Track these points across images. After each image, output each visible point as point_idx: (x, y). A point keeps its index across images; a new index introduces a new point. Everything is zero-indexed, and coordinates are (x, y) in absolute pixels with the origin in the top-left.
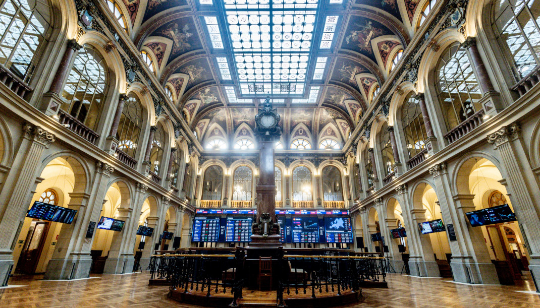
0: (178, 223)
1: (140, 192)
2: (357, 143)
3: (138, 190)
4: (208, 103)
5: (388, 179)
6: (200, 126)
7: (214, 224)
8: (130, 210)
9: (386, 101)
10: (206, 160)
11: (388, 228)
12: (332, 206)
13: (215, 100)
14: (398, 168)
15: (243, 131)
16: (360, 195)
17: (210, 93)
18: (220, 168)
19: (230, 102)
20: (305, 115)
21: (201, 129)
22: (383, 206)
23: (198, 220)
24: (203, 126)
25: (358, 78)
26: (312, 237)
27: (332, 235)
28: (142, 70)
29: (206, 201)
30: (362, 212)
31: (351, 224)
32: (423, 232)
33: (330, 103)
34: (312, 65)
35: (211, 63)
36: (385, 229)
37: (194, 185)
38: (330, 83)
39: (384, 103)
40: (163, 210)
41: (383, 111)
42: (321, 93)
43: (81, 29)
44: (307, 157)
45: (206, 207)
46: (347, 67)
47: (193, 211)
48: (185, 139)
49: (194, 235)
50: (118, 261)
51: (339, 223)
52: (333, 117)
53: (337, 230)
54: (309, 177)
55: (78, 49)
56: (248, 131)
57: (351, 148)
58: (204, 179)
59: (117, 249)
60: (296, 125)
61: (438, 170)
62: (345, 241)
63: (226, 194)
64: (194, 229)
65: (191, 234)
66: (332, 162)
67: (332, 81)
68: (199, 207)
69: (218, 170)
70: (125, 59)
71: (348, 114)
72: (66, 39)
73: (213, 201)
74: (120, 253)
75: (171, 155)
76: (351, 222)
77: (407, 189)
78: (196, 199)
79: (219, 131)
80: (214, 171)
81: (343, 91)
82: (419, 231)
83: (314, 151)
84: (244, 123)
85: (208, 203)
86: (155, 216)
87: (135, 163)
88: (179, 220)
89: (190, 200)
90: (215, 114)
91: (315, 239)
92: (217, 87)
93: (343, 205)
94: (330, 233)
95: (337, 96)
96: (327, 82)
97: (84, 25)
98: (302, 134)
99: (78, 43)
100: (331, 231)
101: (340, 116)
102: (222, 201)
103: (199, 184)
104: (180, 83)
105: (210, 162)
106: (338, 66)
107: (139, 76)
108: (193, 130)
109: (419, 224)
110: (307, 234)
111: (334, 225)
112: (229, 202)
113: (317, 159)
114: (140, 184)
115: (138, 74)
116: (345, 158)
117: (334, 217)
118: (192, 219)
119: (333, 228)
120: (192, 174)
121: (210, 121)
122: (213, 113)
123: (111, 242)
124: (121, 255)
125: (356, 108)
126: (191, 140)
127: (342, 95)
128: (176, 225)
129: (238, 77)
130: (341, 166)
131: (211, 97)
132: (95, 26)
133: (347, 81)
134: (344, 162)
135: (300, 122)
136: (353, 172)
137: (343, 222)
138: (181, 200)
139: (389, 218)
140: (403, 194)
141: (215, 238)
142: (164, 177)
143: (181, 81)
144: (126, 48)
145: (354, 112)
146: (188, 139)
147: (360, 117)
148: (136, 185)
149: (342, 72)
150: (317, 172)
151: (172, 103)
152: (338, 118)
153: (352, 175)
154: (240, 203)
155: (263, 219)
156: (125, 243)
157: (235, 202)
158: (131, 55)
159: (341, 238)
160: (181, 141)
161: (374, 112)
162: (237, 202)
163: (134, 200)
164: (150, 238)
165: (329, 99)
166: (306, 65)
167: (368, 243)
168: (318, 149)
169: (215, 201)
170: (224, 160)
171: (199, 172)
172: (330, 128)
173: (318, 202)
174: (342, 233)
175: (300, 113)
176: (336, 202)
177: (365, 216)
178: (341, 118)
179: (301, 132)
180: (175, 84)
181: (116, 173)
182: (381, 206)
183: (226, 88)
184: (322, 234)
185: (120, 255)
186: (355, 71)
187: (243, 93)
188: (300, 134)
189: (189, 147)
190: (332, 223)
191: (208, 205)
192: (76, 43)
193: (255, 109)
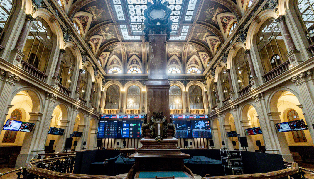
0: (86, 125)
1: (49, 100)
2: (215, 68)
3: (47, 98)
4: (108, 39)
5: (243, 91)
6: (103, 57)
7: (113, 125)
8: (40, 115)
9: (243, 31)
10: (108, 81)
11: (243, 128)
12: (196, 112)
13: (113, 37)
14: (255, 81)
15: (134, 61)
16: (218, 104)
17: (110, 31)
18: (118, 87)
19: (124, 39)
20: (177, 49)
21: (104, 59)
22: (239, 111)
23: (102, 123)
24: (106, 57)
25: (218, 17)
26: (183, 134)
27: (197, 133)
28: (73, 33)
29: (108, 109)
30: (219, 116)
31: (210, 125)
32: (281, 130)
33: (195, 40)
34: (185, 7)
35: (108, 4)
36: (240, 128)
37: (99, 98)
38: (197, 23)
39: (242, 32)
40: (73, 115)
41: (241, 39)
42: (189, 31)
43: (34, 8)
44: (179, 79)
45: (108, 114)
46: (211, 9)
47: (98, 116)
48: (91, 64)
49: (99, 133)
50: (28, 157)
51: (201, 124)
52: (197, 51)
53: (200, 129)
54: (179, 93)
55: (32, 21)
56: (137, 61)
57: (211, 71)
58: (107, 94)
59: (28, 146)
60: (171, 57)
61: (302, 78)
62: (206, 136)
63: (122, 105)
64: (99, 129)
65: (97, 133)
66: (196, 82)
67: (199, 21)
68: (103, 113)
69: (116, 88)
70: (63, 27)
71: (208, 47)
72: (25, 14)
73: (113, 110)
74: (31, 149)
75: (79, 75)
76: (210, 123)
77: (264, 97)
78: (101, 108)
79: (117, 61)
80: (114, 89)
81: (206, 29)
82: (276, 130)
83: (183, 75)
84: (134, 55)
85: (109, 111)
86: (66, 120)
87: (46, 77)
88: (87, 123)
89: (95, 109)
90: (114, 48)
91: (185, 135)
92: (114, 26)
93: (203, 111)
94: (195, 131)
95: (201, 34)
96: (195, 22)
97: (36, 6)
98: (174, 63)
99: (33, 17)
100: (196, 130)
101: (202, 50)
102: (119, 109)
103: (103, 98)
104: (86, 20)
105: (111, 82)
106: (204, 9)
107: (72, 37)
108: (98, 59)
109: (277, 125)
110: (179, 132)
111: (198, 126)
112: (124, 110)
113: (185, 80)
114: (50, 93)
115: (71, 36)
116: (205, 79)
117: (198, 120)
118: (98, 122)
119: (198, 127)
120: (98, 91)
121: (110, 54)
122: (112, 48)
123: (23, 141)
124: (32, 151)
125: (215, 42)
126: (96, 66)
127: (205, 33)
128: (85, 126)
129: (130, 18)
130: (202, 85)
131: (110, 35)
132: (43, 6)
133: (210, 21)
134: (204, 82)
135: (174, 55)
136: (211, 89)
137: (204, 124)
138: (89, 108)
139: (244, 120)
140: (260, 101)
141: (114, 135)
142: (74, 91)
143: (86, 18)
144: (63, 20)
145: (213, 46)
146: (93, 64)
147: (218, 49)
148: (46, 95)
149: (207, 14)
150: (185, 89)
151: (80, 36)
152: (201, 51)
153: (210, 91)
154: (132, 110)
155: (155, 118)
156: (35, 142)
157: (128, 110)
158: (66, 24)
159: (203, 135)
160: (88, 66)
161: (231, 42)
162: (130, 110)
163: (43, 107)
164: (62, 137)
165: (195, 37)
166: (180, 7)
167: (224, 138)
168: (186, 74)
169: (114, 110)
170: (120, 81)
171: (103, 89)
172: (194, 59)
173: (187, 110)
174: (203, 131)
175: (173, 48)
176: (199, 110)
177: (221, 119)
178: (203, 51)
179: (174, 61)
180: (81, 21)
181: (22, 82)
182: (237, 111)
183: (121, 26)
184: (189, 132)
185: (30, 152)
186: (217, 12)
187: (133, 32)
188: (173, 63)
189: (94, 70)
190: (196, 124)
191: (109, 113)
192: (32, 17)
193: (142, 44)
